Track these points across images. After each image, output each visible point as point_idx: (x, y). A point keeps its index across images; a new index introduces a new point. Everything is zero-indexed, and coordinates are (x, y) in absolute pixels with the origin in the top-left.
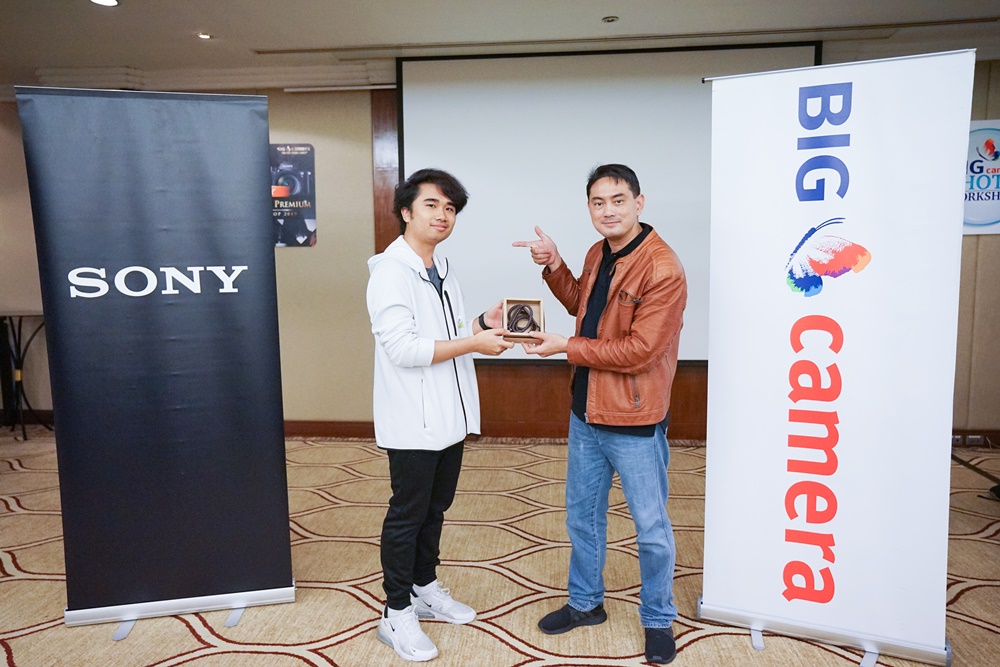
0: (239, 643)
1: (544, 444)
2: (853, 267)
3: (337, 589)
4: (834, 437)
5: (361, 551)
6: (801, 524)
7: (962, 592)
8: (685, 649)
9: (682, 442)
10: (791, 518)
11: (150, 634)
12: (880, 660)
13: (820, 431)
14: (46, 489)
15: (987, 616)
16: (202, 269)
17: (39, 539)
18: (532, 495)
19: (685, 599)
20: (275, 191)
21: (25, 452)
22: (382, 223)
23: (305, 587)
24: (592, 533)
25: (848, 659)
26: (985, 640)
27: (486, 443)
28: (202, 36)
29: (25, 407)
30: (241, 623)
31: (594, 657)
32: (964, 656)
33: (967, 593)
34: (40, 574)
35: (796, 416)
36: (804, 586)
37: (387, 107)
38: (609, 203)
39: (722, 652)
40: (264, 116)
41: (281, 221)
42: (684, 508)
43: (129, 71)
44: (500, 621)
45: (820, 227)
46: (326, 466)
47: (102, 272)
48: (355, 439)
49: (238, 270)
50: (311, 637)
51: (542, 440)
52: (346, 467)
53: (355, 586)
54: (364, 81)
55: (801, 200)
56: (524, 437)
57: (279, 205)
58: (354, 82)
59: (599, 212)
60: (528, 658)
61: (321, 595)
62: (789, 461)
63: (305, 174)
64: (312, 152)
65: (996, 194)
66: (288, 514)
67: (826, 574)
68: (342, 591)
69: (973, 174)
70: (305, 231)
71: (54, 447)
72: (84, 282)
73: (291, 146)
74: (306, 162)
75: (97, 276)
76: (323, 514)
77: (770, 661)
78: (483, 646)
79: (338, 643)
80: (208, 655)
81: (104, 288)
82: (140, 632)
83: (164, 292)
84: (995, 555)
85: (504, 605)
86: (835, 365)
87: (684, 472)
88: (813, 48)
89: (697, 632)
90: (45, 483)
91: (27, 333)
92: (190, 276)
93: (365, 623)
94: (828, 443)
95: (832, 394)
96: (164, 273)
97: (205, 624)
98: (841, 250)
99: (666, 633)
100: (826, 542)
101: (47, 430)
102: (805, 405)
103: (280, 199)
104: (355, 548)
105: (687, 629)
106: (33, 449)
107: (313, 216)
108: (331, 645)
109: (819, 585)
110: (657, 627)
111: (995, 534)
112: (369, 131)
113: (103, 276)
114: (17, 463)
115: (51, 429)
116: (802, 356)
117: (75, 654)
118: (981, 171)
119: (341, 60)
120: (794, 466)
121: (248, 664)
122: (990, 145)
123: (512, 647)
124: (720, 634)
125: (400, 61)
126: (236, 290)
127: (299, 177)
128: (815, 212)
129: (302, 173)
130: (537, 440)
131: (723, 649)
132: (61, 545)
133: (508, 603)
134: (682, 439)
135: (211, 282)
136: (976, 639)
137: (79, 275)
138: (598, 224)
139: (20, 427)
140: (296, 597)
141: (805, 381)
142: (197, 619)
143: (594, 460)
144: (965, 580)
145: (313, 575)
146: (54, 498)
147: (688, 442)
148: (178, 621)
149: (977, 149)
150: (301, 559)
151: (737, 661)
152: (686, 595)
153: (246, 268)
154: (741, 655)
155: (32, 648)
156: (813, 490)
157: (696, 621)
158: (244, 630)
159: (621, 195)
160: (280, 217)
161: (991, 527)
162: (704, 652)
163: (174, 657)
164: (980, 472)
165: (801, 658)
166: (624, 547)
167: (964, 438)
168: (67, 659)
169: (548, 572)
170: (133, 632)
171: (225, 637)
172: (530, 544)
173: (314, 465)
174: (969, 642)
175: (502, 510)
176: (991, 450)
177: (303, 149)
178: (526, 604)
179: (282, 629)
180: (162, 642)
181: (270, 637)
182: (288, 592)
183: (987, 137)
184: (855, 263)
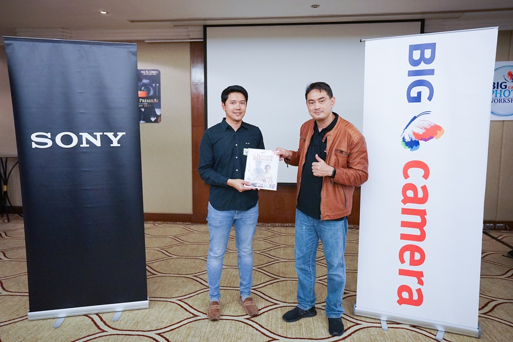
0: (119, 330)
1: (278, 226)
2: (435, 136)
3: (171, 302)
4: (424, 222)
5: (183, 282)
6: (407, 266)
7: (496, 306)
8: (352, 335)
10: (402, 263)
11: (72, 324)
13: (417, 219)
14: (19, 248)
15: (509, 319)
16: (102, 134)
17: (15, 274)
18: (272, 253)
20: (141, 94)
21: (8, 228)
22: (195, 110)
23: (154, 300)
28: (102, 13)
29: (8, 205)
30: (120, 319)
33: (498, 306)
34: (15, 292)
35: (405, 211)
36: (408, 298)
37: (199, 51)
38: (317, 102)
39: (371, 336)
40: (135, 54)
41: (143, 110)
43: (64, 30)
44: (256, 319)
45: (419, 116)
46: (165, 237)
47: (49, 135)
48: (180, 223)
49: (120, 134)
50: (157, 327)
51: (277, 224)
52: (175, 238)
53: (180, 300)
54: (187, 37)
55: (409, 102)
56: (268, 223)
57: (142, 101)
58: (182, 37)
59: (312, 107)
60: (271, 339)
61: (162, 305)
62: (401, 234)
63: (156, 85)
64: (159, 74)
66: (145, 262)
68: (173, 303)
69: (501, 89)
70: (155, 115)
71: (23, 226)
72: (39, 140)
73: (148, 70)
74: (156, 79)
75: (46, 137)
76: (164, 262)
78: (247, 333)
79: (171, 330)
80: (103, 336)
81: (50, 143)
82: (68, 323)
83: (81, 146)
86: (425, 185)
88: (420, 22)
89: (358, 326)
90: (18, 244)
91: (10, 167)
92: (95, 137)
93: (185, 319)
94: (421, 226)
95: (424, 200)
96: (82, 135)
97: (102, 320)
98: (429, 127)
99: (339, 320)
100: (419, 275)
101: (20, 217)
102: (410, 206)
103: (142, 98)
104: (180, 280)
105: (353, 324)
106: (12, 227)
107: (159, 107)
108: (168, 331)
109: (415, 297)
110: (334, 317)
111: (511, 276)
112: (189, 63)
113: (50, 137)
114: (4, 234)
115: (22, 216)
116: (408, 181)
117: (33, 335)
118: (506, 88)
119: (175, 26)
120: (404, 237)
121: (124, 341)
122: (510, 74)
123: (262, 333)
124: (371, 327)
125: (205, 27)
126: (119, 145)
127: (152, 86)
128: (416, 108)
129: (154, 85)
130: (275, 224)
131: (372, 335)
132: (26, 277)
135: (106, 141)
136: (503, 331)
137: (37, 136)
138: (312, 113)
139: (6, 215)
140: (149, 306)
141: (410, 194)
142: (97, 317)
143: (310, 235)
144: (497, 299)
145: (158, 294)
146: (23, 253)
147: (353, 226)
148: (87, 318)
149: (504, 76)
150: (152, 286)
153: (124, 133)
154: (382, 338)
155: (10, 332)
156: (413, 249)
158: (122, 323)
159: (323, 98)
160: (142, 108)
161: (510, 272)
162: (362, 336)
163: (85, 337)
164: (503, 243)
165: (413, 340)
166: (320, 280)
167: (495, 225)
168: (29, 338)
169: (281, 293)
170: (64, 323)
171: (112, 326)
172: (271, 279)
173: (159, 236)
174: (500, 332)
175: (256, 261)
176: (508, 231)
177: (154, 72)
178: (269, 310)
179: (142, 323)
180: (79, 329)
181: (135, 327)
182: (145, 303)
183: (509, 70)
184: (436, 134)
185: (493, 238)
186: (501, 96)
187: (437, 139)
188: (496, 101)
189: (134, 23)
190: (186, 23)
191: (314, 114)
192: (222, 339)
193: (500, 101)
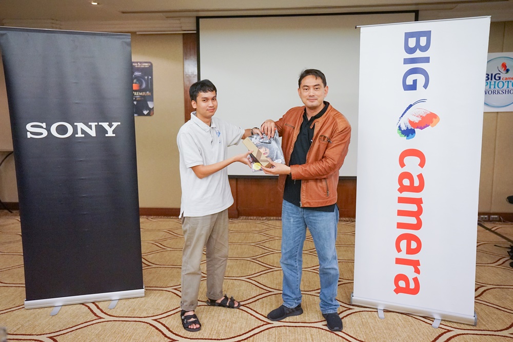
0: (116, 317)
1: (273, 220)
2: (431, 124)
3: (166, 291)
4: (420, 211)
5: (178, 272)
6: (403, 255)
7: (485, 291)
8: (345, 318)
9: (344, 219)
10: (399, 252)
11: (69, 312)
12: (442, 323)
13: (413, 208)
15: (497, 302)
16: (97, 124)
17: (8, 267)
18: (267, 245)
19: (344, 295)
22: (188, 103)
23: (149, 290)
24: (296, 266)
25: (426, 323)
26: (495, 313)
27: (243, 219)
28: (93, 3)
30: (117, 307)
31: (299, 322)
32: (484, 320)
33: (487, 291)
34: (10, 284)
35: (401, 200)
36: (405, 287)
37: (192, 43)
38: (312, 89)
39: (363, 320)
40: (129, 44)
41: (135, 103)
42: (345, 251)
43: (53, 21)
44: (250, 306)
45: (414, 104)
46: (159, 230)
47: (44, 125)
48: (174, 217)
49: (115, 124)
50: (153, 313)
51: (272, 218)
52: (170, 231)
53: (175, 289)
54: (179, 29)
55: (405, 90)
56: (262, 216)
58: (174, 29)
59: (306, 93)
60: (265, 323)
61: (158, 294)
62: (398, 223)
63: (148, 78)
64: (151, 66)
65: (507, 91)
67: (416, 280)
68: (169, 291)
69: (495, 81)
70: (147, 108)
72: (34, 130)
73: (140, 63)
74: (148, 71)
75: (41, 127)
76: (158, 254)
77: (387, 323)
78: (242, 318)
79: (167, 316)
80: (100, 322)
81: (45, 133)
82: (64, 311)
83: (76, 136)
84: (502, 273)
85: (252, 298)
86: (421, 174)
87: (345, 234)
88: (414, 14)
89: (350, 310)
92: (90, 127)
94: (417, 214)
95: (420, 189)
96: (77, 126)
97: (98, 308)
98: (424, 115)
100: (415, 264)
101: (9, 213)
102: (406, 194)
104: (175, 270)
105: (346, 309)
107: (152, 100)
108: (164, 317)
109: (412, 286)
111: (502, 264)
112: (182, 56)
113: (45, 127)
116: (404, 170)
117: (30, 322)
118: (500, 79)
119: (167, 17)
120: (400, 226)
121: (121, 326)
122: (504, 66)
123: (257, 318)
124: (363, 311)
125: (198, 18)
126: (114, 135)
127: (144, 79)
128: (411, 96)
129: (146, 77)
130: (269, 218)
131: (364, 318)
133: (254, 297)
134: (344, 217)
135: (101, 131)
136: (490, 313)
137: (32, 126)
138: (305, 100)
140: (145, 295)
141: (406, 182)
142: (94, 305)
143: (298, 227)
144: (486, 285)
145: (153, 284)
147: (347, 219)
148: (84, 306)
149: (498, 67)
150: (147, 277)
151: (371, 324)
152: (346, 293)
153: (119, 123)
154: (373, 321)
155: (8, 320)
156: (410, 238)
157: (350, 305)
158: (118, 310)
159: (318, 85)
160: (135, 101)
161: (501, 260)
162: (354, 319)
163: (83, 324)
164: (496, 233)
165: (403, 322)
166: (314, 269)
167: (489, 217)
168: (27, 324)
169: (275, 282)
170: (60, 311)
171: (109, 314)
172: (266, 269)
173: (152, 230)
174: (487, 315)
175: (251, 252)
176: (502, 223)
177: (146, 64)
178: (264, 297)
179: (138, 310)
180: (76, 316)
181: (132, 313)
182: (141, 292)
183: (503, 61)
184: (432, 122)
185: (487, 229)
186: (495, 87)
187: (432, 127)
188: (490, 92)
189: (126, 14)
190: (178, 14)
191: (308, 101)
192: (218, 323)
193: (494, 92)
